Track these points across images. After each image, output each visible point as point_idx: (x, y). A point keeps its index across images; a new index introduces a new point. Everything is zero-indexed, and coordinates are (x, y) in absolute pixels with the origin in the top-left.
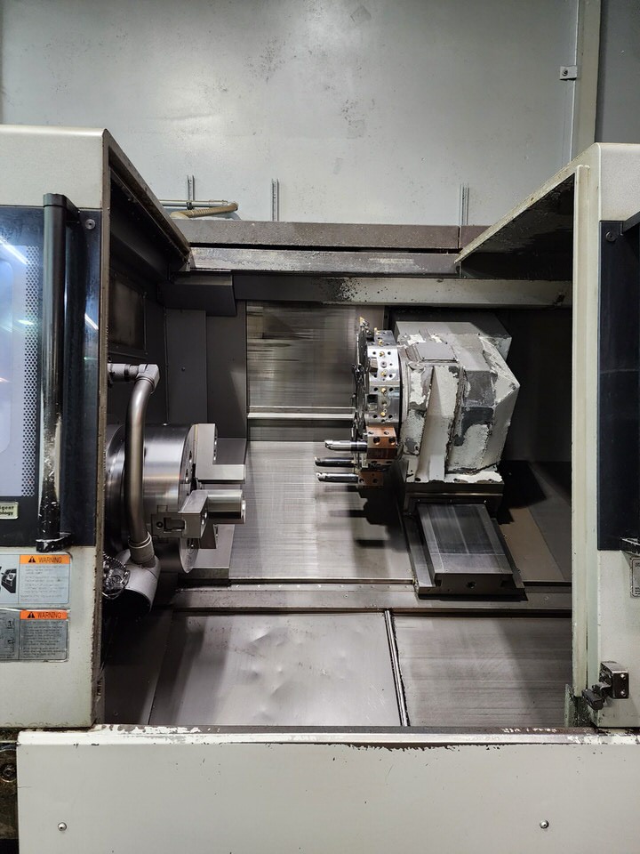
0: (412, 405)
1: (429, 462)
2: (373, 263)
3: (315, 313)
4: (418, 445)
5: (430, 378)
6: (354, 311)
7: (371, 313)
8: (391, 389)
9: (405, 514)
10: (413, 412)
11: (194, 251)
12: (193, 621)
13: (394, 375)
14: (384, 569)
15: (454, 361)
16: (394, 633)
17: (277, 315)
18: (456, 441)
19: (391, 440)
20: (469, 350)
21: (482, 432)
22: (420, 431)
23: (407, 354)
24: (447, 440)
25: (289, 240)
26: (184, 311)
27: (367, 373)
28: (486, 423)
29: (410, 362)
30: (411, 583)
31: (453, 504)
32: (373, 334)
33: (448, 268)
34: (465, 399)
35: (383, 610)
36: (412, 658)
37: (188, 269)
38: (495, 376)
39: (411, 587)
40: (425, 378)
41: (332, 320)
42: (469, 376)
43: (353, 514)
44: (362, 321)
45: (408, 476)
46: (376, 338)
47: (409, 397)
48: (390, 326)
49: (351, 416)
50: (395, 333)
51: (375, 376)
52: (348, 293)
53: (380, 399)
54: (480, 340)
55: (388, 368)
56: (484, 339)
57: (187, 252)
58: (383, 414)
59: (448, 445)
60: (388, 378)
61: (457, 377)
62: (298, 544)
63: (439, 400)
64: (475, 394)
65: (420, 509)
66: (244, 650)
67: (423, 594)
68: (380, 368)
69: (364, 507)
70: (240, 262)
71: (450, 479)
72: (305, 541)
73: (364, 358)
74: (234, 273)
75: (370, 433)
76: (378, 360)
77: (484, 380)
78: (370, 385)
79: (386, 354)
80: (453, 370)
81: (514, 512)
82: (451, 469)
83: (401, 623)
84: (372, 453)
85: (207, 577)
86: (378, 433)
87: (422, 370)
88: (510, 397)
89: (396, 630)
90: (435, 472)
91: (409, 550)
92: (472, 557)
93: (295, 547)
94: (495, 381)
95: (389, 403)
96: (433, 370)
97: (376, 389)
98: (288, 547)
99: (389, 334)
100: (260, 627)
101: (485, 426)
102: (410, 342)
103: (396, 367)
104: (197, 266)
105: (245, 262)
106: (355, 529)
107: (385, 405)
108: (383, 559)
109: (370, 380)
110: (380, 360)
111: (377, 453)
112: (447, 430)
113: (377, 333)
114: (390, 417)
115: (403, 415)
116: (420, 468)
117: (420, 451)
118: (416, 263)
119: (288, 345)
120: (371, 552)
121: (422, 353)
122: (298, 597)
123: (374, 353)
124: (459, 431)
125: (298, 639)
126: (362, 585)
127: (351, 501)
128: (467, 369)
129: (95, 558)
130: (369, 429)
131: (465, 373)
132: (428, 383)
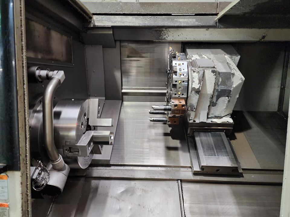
0: (193, 89)
1: (200, 114)
2: (176, 21)
3: (150, 46)
4: (195, 107)
5: (202, 76)
6: (167, 44)
7: (175, 45)
8: (183, 82)
9: (188, 135)
10: (193, 92)
11: (95, 17)
12: (94, 182)
13: (185, 75)
14: (178, 161)
15: (214, 67)
16: (182, 191)
17: (134, 47)
18: (213, 104)
19: (183, 106)
20: (220, 62)
21: (225, 100)
22: (196, 101)
23: (192, 64)
24: (208, 104)
25: (138, 11)
26: (93, 46)
27: (172, 73)
28: (228, 96)
29: (193, 68)
30: (190, 167)
31: (210, 132)
32: (175, 54)
33: (212, 23)
34: (218, 85)
35: (178, 180)
36: (190, 203)
37: (92, 26)
38: (233, 74)
39: (190, 169)
40: (200, 76)
41: (157, 49)
42: (221, 75)
43: (166, 134)
44: (171, 48)
45: (190, 120)
46: (177, 57)
47: (192, 85)
48: (184, 51)
49: (165, 91)
50: (186, 54)
51: (176, 75)
52: (165, 36)
53: (178, 86)
54: (225, 57)
55: (183, 71)
56: (227, 57)
57: (91, 18)
58: (179, 93)
59: (209, 106)
60: (182, 76)
61: (215, 75)
62: (141, 148)
63: (206, 86)
64: (223, 83)
65: (195, 134)
66: (115, 197)
67: (196, 174)
68: (178, 71)
69: (170, 131)
70: (115, 22)
71: (209, 121)
72: (144, 147)
73: (171, 67)
74: (113, 28)
75: (173, 102)
76: (177, 67)
77: (228, 76)
78: (174, 79)
79: (182, 64)
80: (213, 72)
81: (237, 135)
82: (209, 116)
83: (185, 186)
84: (173, 112)
85: (100, 163)
86: (176, 102)
87: (198, 72)
88: (240, 84)
89: (183, 189)
90: (202, 118)
91: (189, 152)
92: (218, 158)
93: (139, 150)
94: (233, 77)
95: (182, 88)
96: (204, 72)
97: (176, 81)
98: (136, 150)
99: (183, 55)
100: (122, 186)
101: (227, 98)
102: (193, 59)
103: (186, 70)
104: (96, 24)
105: (117, 22)
106: (166, 141)
107: (180, 89)
108: (178, 156)
109: (173, 77)
110: (178, 68)
111: (176, 112)
112: (209, 100)
113: (177, 54)
114: (183, 94)
115: (189, 93)
116: (196, 116)
117: (196, 110)
118: (197, 21)
119: (138, 60)
120: (172, 152)
121: (199, 64)
122: (140, 173)
123: (176, 64)
124: (214, 100)
125: (139, 193)
126: (168, 168)
127: (165, 129)
128: (220, 71)
129: (20, 178)
130: (172, 100)
131: (219, 73)
132: (201, 78)
